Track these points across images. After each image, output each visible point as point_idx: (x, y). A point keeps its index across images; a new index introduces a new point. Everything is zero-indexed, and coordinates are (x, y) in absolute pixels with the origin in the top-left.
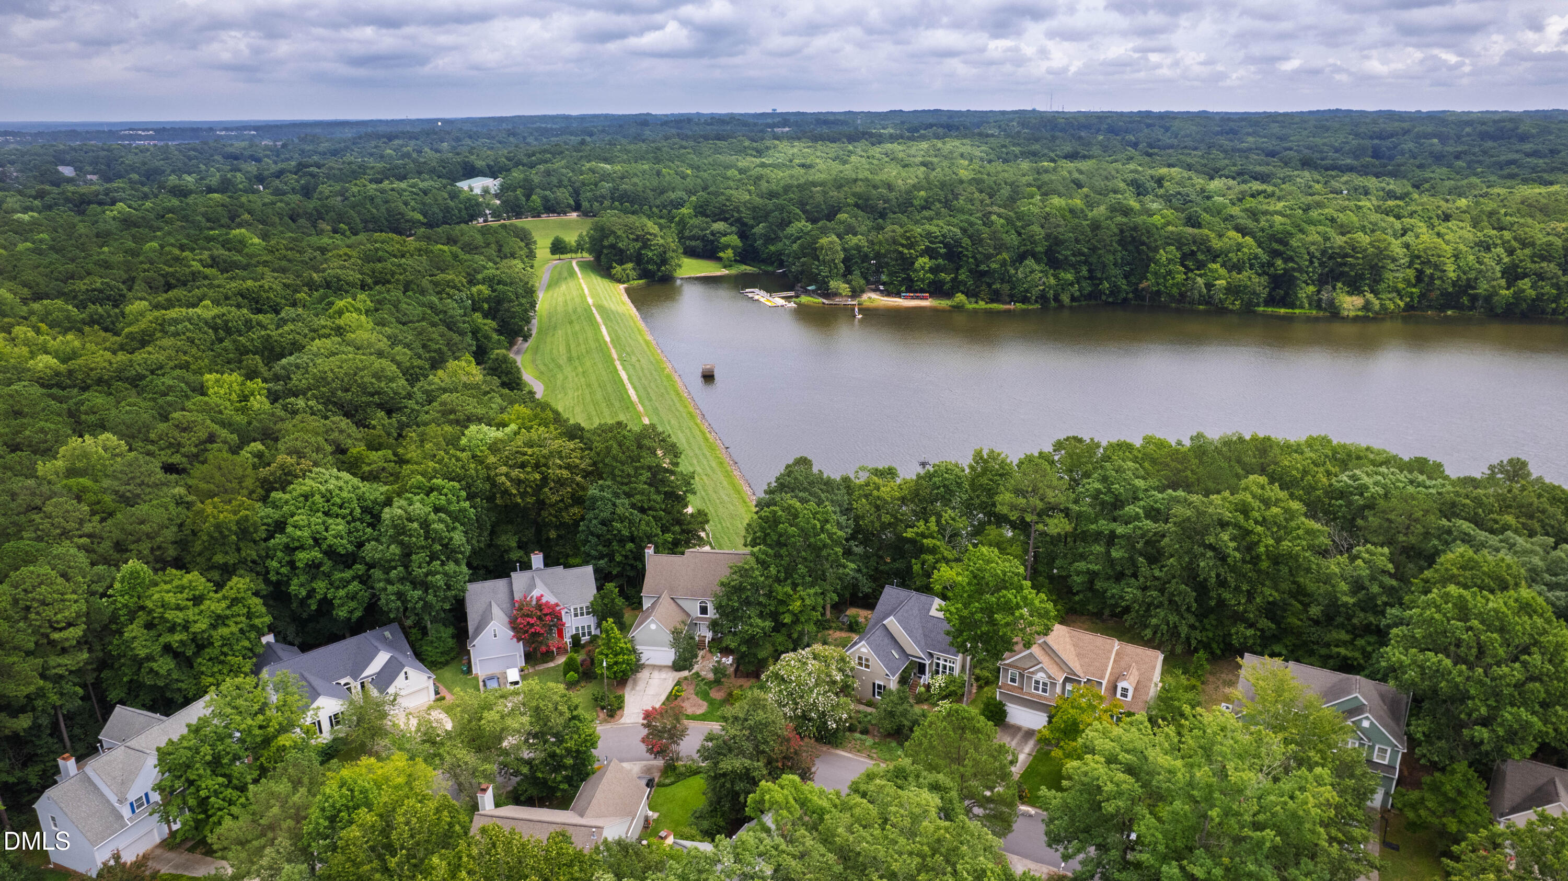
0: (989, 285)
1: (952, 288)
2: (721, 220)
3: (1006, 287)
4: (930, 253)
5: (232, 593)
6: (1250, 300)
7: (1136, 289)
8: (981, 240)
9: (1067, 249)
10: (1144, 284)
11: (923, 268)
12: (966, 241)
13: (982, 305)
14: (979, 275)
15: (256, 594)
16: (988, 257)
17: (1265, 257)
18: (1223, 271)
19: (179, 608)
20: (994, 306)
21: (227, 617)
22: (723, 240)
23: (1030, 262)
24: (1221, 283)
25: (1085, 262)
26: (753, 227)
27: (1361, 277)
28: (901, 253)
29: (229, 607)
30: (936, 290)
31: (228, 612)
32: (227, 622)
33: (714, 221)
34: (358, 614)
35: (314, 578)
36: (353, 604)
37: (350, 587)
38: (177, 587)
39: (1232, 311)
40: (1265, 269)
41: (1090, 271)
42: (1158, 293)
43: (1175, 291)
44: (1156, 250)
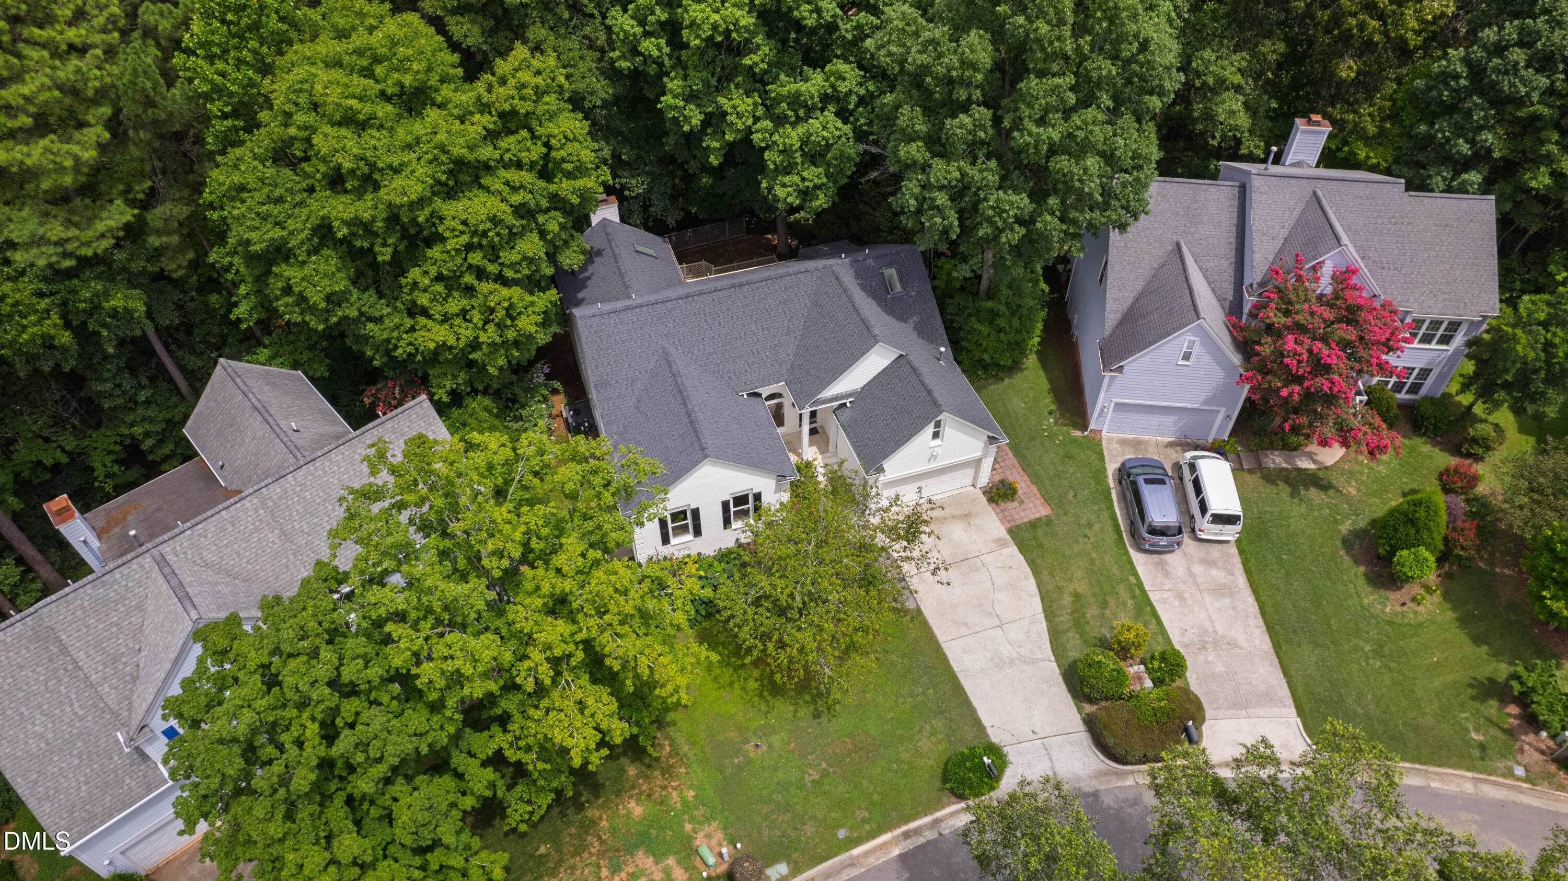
5: (503, 98)
15: (576, 102)
19: (349, 120)
21: (487, 167)
29: (491, 136)
31: (487, 152)
32: (486, 181)
34: (821, 201)
35: (723, 82)
36: (814, 174)
37: (814, 124)
38: (359, 52)
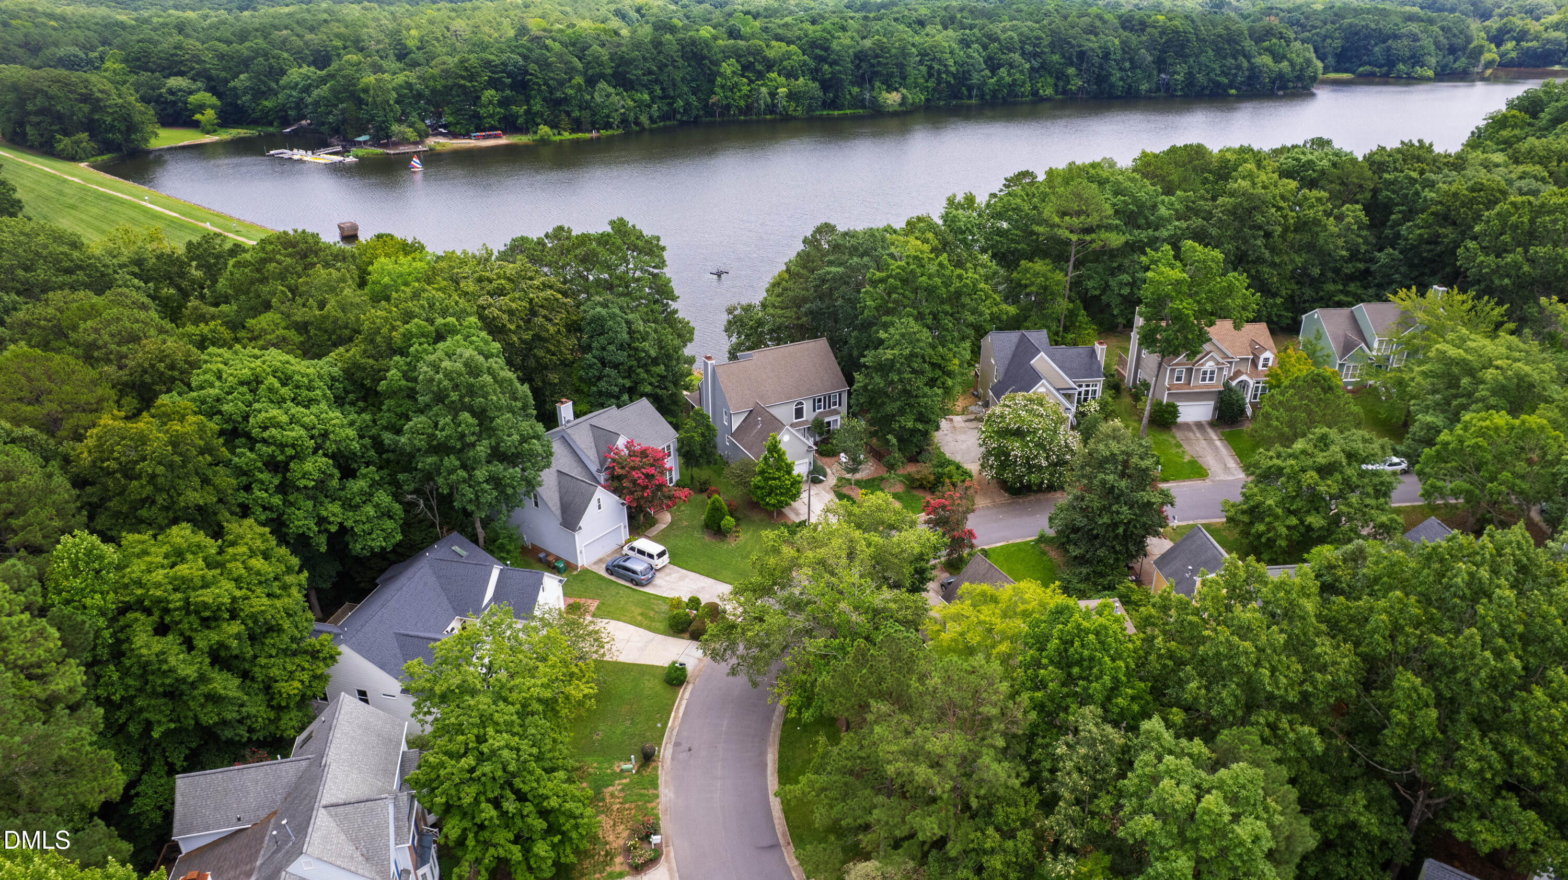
0: (568, 114)
1: (527, 122)
2: (176, 74)
3: (586, 114)
4: (493, 83)
6: (810, 105)
7: (706, 106)
8: (549, 65)
9: (636, 67)
10: (714, 99)
11: (490, 102)
12: (532, 67)
13: (566, 135)
14: (555, 103)
16: (561, 83)
17: (812, 64)
18: (782, 80)
20: (580, 135)
22: (191, 99)
23: (602, 85)
24: (782, 91)
25: (657, 81)
26: (227, 81)
27: (891, 75)
28: (464, 86)
30: (509, 125)
33: (167, 77)
39: (795, 118)
40: (814, 74)
41: (662, 89)
42: (728, 107)
43: (742, 103)
44: (717, 64)
